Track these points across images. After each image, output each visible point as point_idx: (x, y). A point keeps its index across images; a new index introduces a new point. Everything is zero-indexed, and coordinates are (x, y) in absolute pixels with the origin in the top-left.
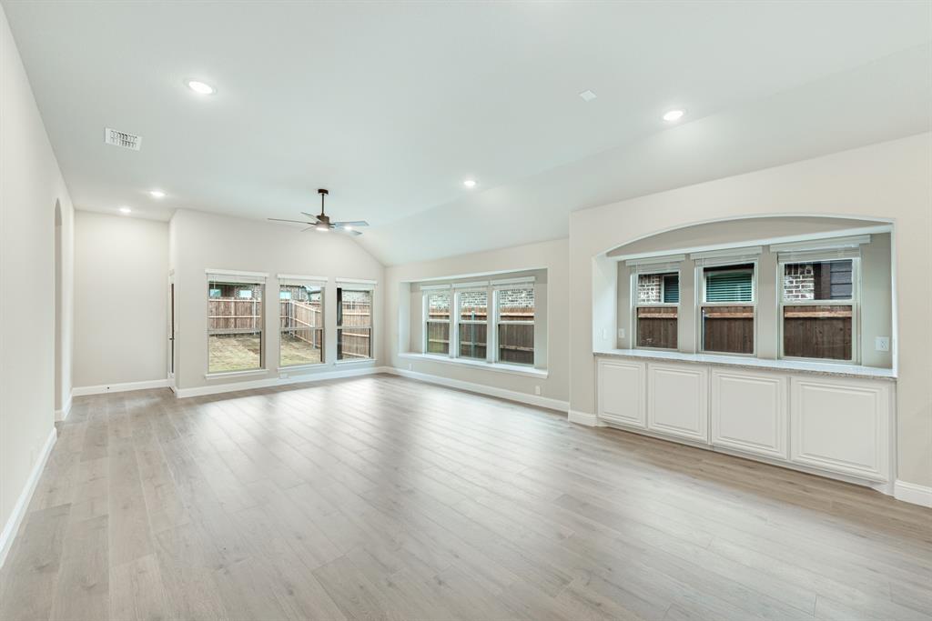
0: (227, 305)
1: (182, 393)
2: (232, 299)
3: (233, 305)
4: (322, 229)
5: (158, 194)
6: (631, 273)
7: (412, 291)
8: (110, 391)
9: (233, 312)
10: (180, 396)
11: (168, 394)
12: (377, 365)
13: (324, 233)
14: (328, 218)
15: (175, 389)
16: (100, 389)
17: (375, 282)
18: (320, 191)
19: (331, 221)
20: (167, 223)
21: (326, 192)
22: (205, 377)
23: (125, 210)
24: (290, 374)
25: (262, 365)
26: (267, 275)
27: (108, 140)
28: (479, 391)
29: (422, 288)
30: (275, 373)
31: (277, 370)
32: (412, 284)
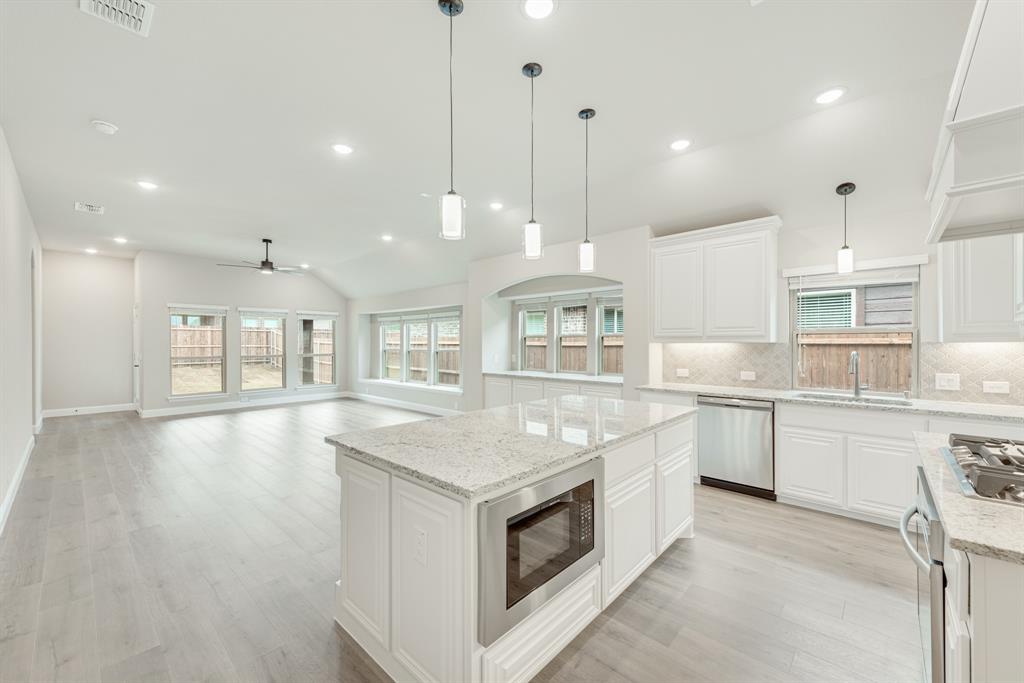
0: (203, 335)
1: (145, 414)
2: (209, 328)
3: (209, 334)
4: (267, 272)
5: (121, 240)
6: (520, 310)
7: (371, 322)
8: (79, 414)
9: (209, 342)
10: (144, 417)
11: (134, 415)
12: (339, 390)
13: (270, 275)
14: (271, 263)
15: (140, 411)
16: (69, 411)
17: (337, 314)
18: (264, 240)
19: (274, 266)
20: (132, 260)
21: (270, 241)
22: (167, 400)
23: (91, 251)
24: (250, 398)
25: (224, 389)
26: (228, 308)
27: (77, 208)
28: (425, 411)
29: (379, 319)
30: (236, 397)
31: (237, 394)
32: (371, 315)
